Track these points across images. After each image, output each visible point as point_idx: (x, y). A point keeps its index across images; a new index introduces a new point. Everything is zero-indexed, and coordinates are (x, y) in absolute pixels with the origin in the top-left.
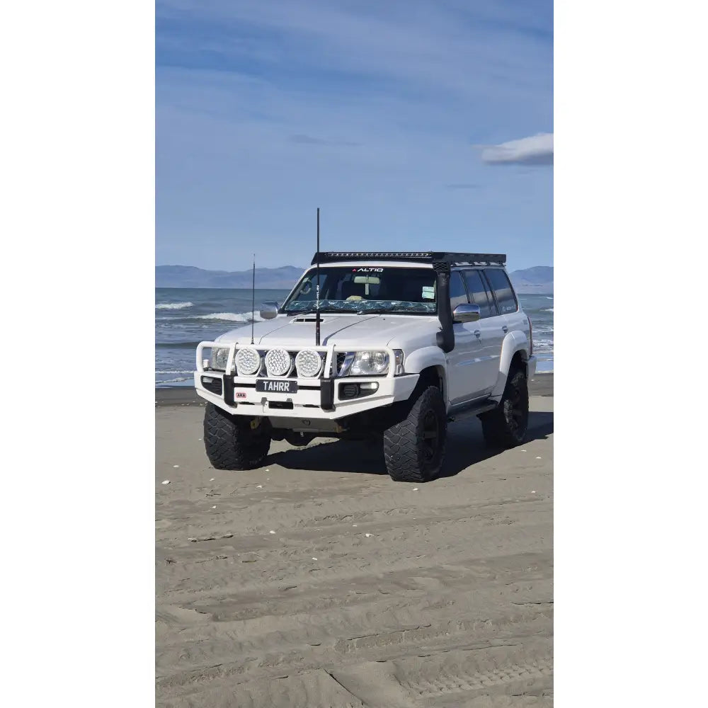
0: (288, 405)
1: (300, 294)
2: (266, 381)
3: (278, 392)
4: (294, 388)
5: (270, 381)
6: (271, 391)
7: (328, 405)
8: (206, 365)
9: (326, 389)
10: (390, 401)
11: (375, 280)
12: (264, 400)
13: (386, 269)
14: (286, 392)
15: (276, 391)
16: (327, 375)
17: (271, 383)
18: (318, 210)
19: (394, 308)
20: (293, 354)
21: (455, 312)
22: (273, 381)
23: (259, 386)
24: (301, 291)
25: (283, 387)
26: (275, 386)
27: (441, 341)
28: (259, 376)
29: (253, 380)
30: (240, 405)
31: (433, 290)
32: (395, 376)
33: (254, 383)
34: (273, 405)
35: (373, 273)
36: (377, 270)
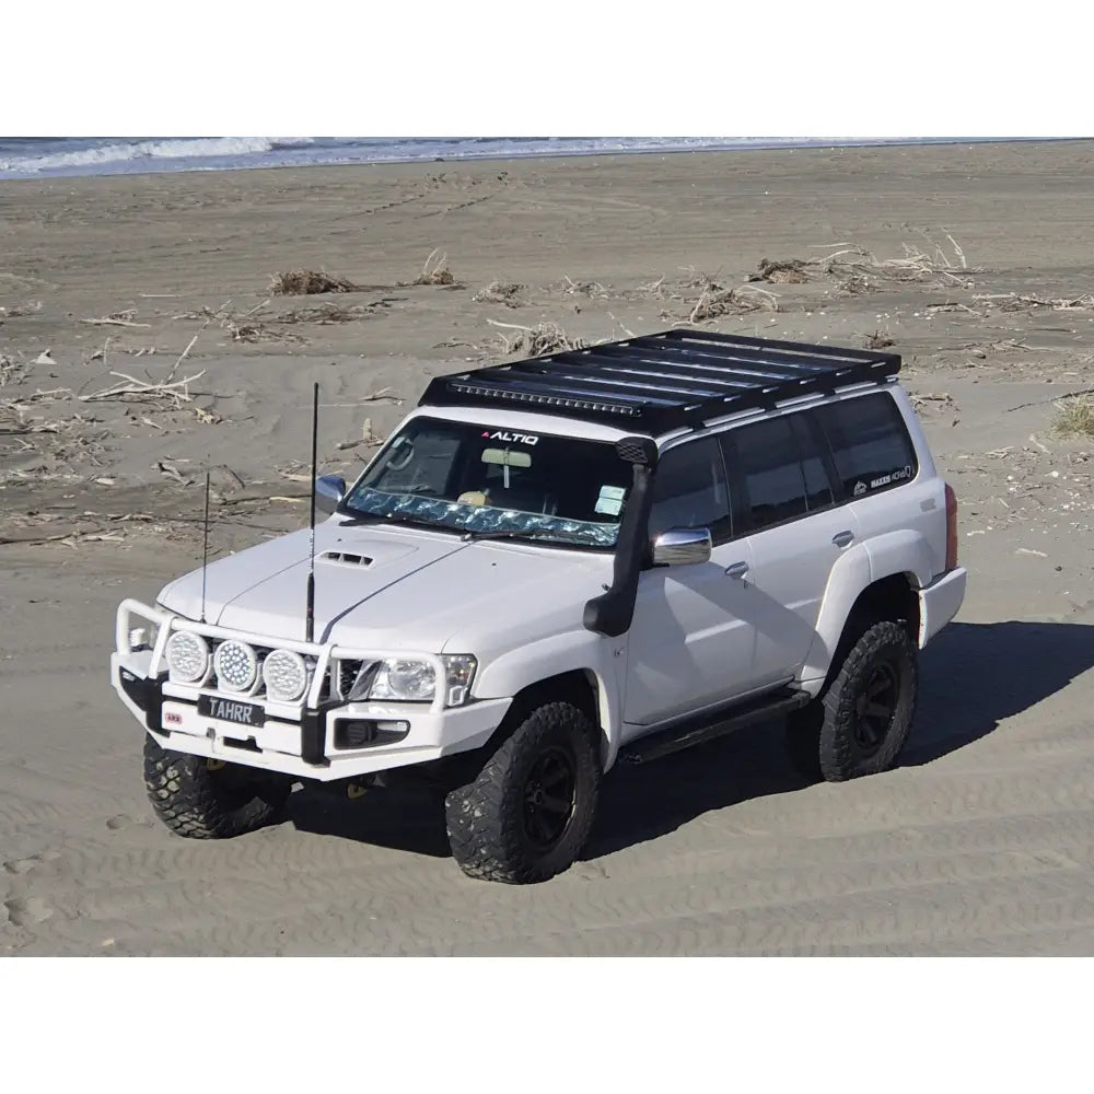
0: (250, 744)
1: (386, 469)
2: (215, 698)
3: (233, 721)
4: (259, 717)
5: (220, 700)
6: (220, 717)
7: (314, 754)
8: (136, 642)
9: (312, 727)
10: (435, 754)
11: (523, 460)
12: (211, 733)
14: (246, 723)
15: (229, 719)
16: (313, 704)
17: (222, 703)
18: (317, 386)
19: (535, 530)
20: (262, 653)
21: (661, 541)
22: (226, 701)
23: (205, 706)
24: (389, 464)
25: (242, 714)
26: (228, 711)
27: (593, 619)
28: (205, 686)
29: (194, 693)
30: (172, 734)
31: (621, 496)
32: (447, 707)
33: (196, 698)
34: (230, 742)
35: (518, 446)
36: (525, 439)
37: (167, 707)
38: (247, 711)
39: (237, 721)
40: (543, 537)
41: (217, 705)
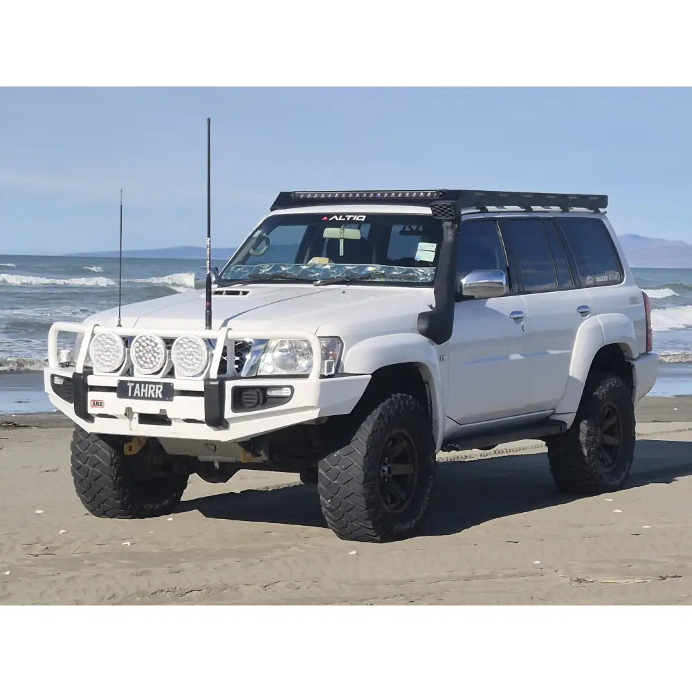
0: (162, 419)
1: (248, 255)
2: (131, 382)
3: (148, 398)
4: (168, 393)
5: (136, 382)
6: (137, 398)
7: (216, 419)
8: (64, 359)
9: (212, 395)
10: (313, 415)
11: (354, 234)
12: (129, 413)
13: (370, 217)
14: (158, 399)
15: (144, 398)
16: (214, 374)
17: (138, 386)
18: (209, 120)
20: (169, 342)
21: (464, 281)
22: (140, 383)
23: (122, 390)
24: (251, 251)
25: (155, 392)
26: (143, 390)
27: (424, 326)
28: (121, 375)
29: (114, 380)
30: (97, 419)
31: (434, 249)
32: (322, 377)
33: (115, 384)
34: (145, 419)
35: (350, 223)
36: (356, 218)
37: (92, 396)
38: (159, 388)
39: (151, 398)
40: (377, 280)
41: (133, 388)
